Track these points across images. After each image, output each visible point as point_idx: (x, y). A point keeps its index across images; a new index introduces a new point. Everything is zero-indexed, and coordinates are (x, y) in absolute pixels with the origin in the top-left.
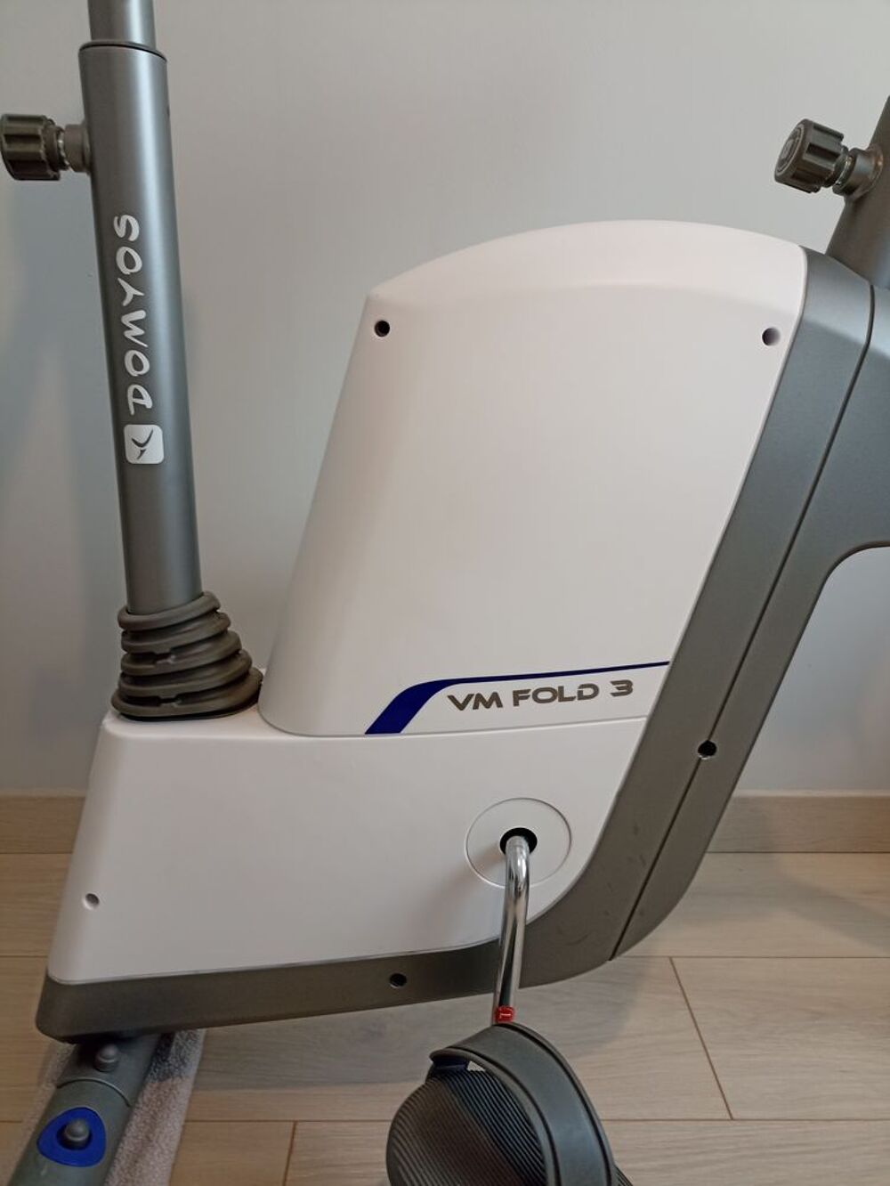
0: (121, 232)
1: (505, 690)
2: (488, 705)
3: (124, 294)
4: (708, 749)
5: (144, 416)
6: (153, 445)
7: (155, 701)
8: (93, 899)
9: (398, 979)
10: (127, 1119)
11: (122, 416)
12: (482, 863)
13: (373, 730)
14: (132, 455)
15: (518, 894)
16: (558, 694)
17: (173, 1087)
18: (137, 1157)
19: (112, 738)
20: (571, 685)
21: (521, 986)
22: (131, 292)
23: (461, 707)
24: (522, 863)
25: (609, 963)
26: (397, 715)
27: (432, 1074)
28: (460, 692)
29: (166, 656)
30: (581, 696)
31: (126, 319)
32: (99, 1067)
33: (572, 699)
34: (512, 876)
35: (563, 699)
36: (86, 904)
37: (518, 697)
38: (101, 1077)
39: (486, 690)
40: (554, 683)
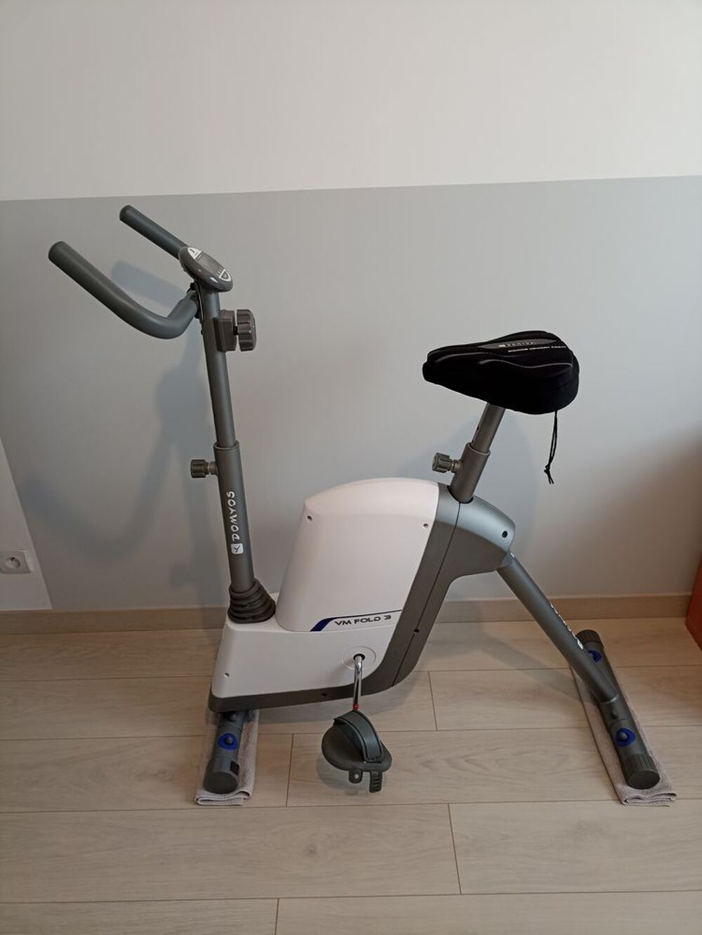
0: (229, 496)
1: (352, 620)
2: (347, 623)
3: (230, 511)
4: (417, 631)
5: (237, 542)
6: (239, 549)
7: (244, 618)
8: (227, 674)
9: (324, 695)
10: (240, 735)
11: (229, 542)
12: (349, 663)
13: (312, 630)
14: (234, 552)
15: (358, 673)
16: (368, 620)
17: (252, 725)
18: (245, 747)
19: (232, 631)
20: (372, 618)
21: (362, 695)
22: (232, 511)
23: (339, 624)
24: (360, 664)
25: (391, 688)
26: (320, 626)
27: (334, 724)
28: (338, 621)
29: (246, 606)
30: (375, 620)
31: (231, 517)
32: (232, 721)
33: (372, 621)
34: (357, 667)
35: (370, 621)
36: (225, 676)
37: (356, 621)
38: (232, 724)
39: (346, 620)
40: (367, 617)
